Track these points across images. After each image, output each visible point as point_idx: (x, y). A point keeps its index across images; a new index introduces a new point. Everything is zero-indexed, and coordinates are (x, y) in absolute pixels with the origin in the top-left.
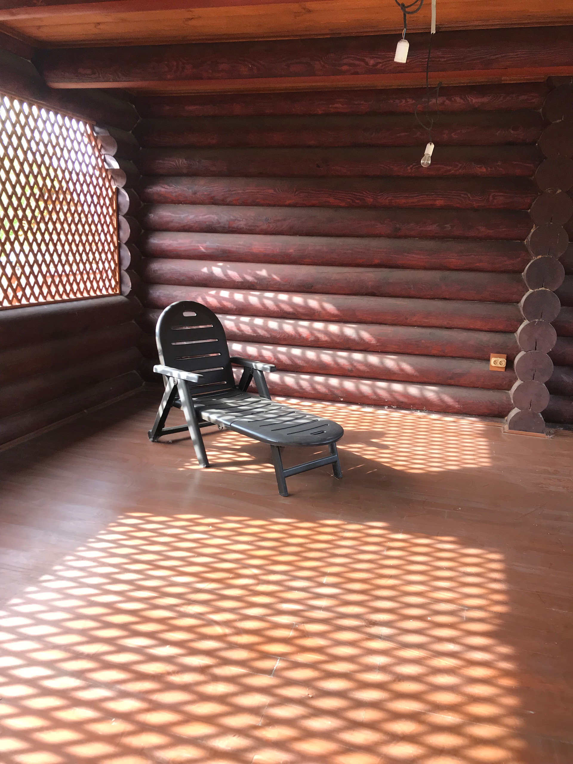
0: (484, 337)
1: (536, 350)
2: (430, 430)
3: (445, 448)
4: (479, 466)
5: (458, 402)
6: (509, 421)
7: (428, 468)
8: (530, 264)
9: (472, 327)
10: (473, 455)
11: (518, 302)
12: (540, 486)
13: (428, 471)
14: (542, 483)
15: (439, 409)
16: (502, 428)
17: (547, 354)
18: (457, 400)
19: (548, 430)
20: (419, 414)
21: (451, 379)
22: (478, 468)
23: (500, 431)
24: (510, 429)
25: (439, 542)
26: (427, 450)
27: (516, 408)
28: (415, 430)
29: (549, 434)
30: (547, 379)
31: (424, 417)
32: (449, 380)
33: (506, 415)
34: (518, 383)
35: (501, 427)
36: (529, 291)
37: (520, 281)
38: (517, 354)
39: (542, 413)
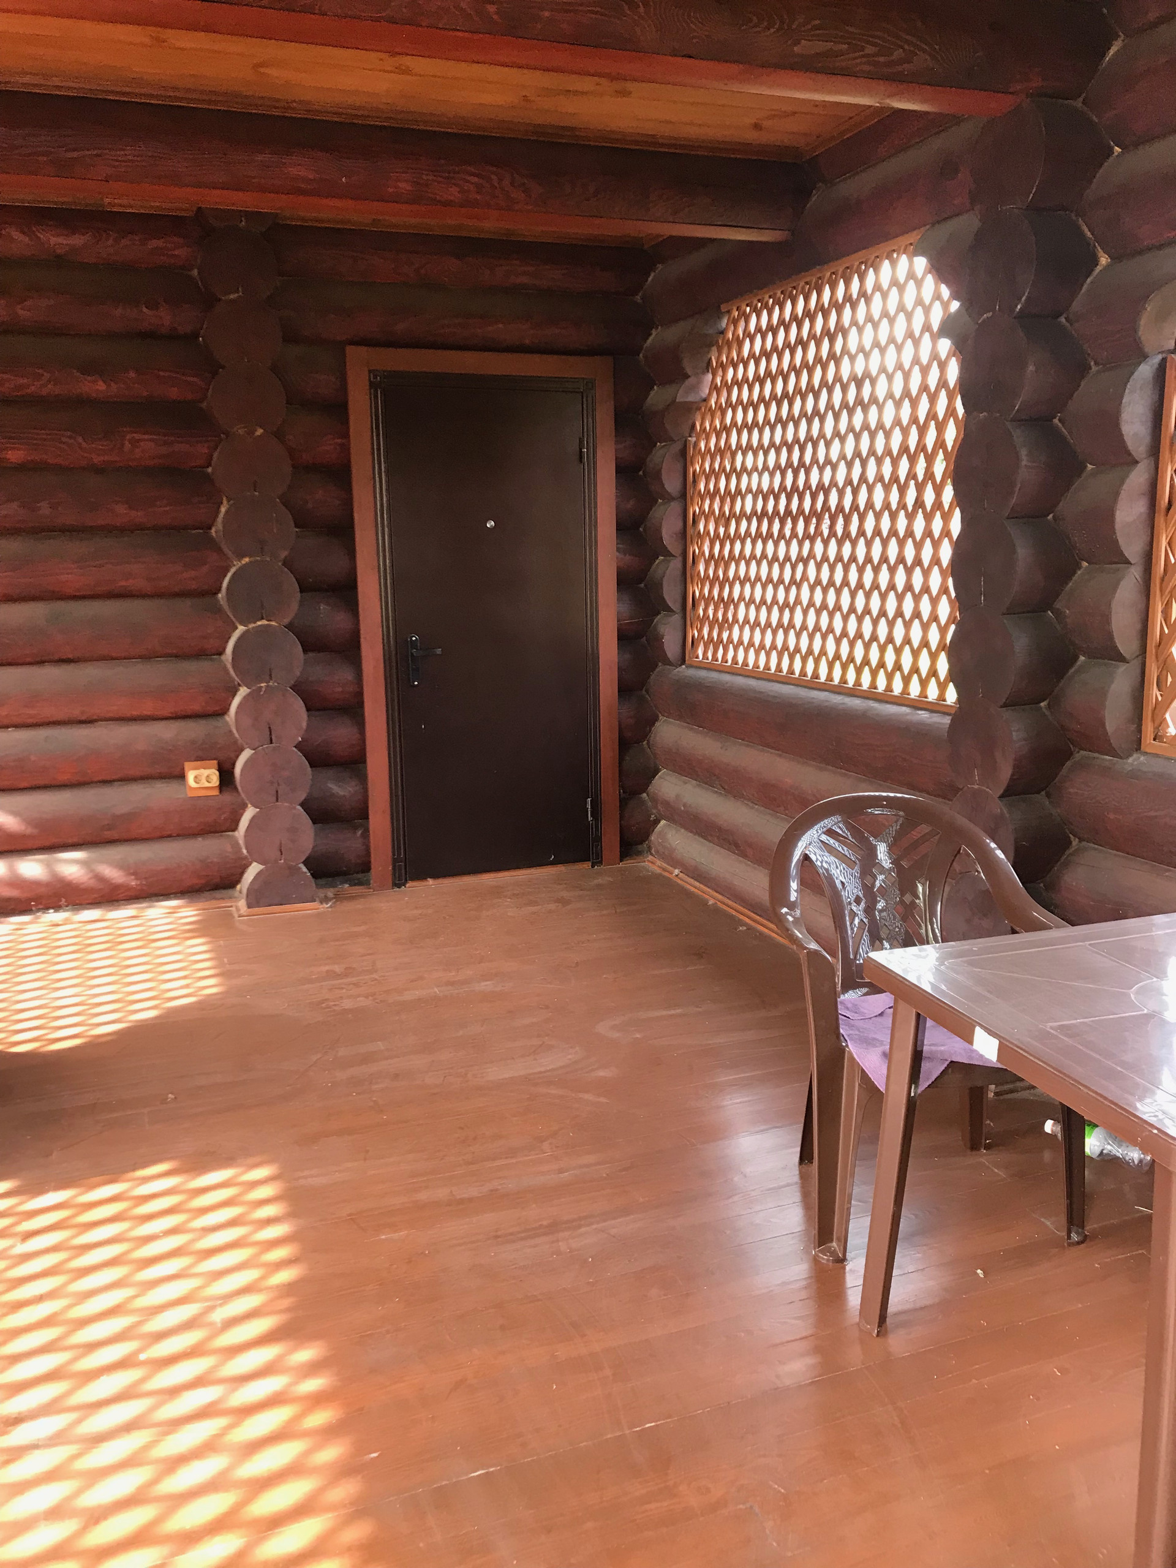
0: (167, 732)
1: (271, 743)
2: (83, 948)
3: (122, 978)
4: (200, 998)
5: (134, 874)
6: (245, 891)
7: (91, 1029)
8: (229, 575)
9: (135, 713)
10: (185, 977)
11: (221, 652)
12: (323, 1005)
13: (92, 1036)
14: (327, 1000)
15: (96, 898)
16: (233, 909)
17: (294, 749)
18: (132, 871)
19: (321, 893)
20: (52, 916)
21: (109, 829)
22: (199, 1003)
23: (231, 915)
24: (249, 906)
25: (138, 1182)
26: (83, 991)
27: (254, 864)
28: (50, 955)
29: (326, 900)
30: (303, 796)
31: (66, 922)
32: (105, 833)
33: (238, 881)
34: (249, 813)
35: (231, 907)
36: (237, 628)
37: (218, 610)
38: (237, 757)
39: (305, 863)
